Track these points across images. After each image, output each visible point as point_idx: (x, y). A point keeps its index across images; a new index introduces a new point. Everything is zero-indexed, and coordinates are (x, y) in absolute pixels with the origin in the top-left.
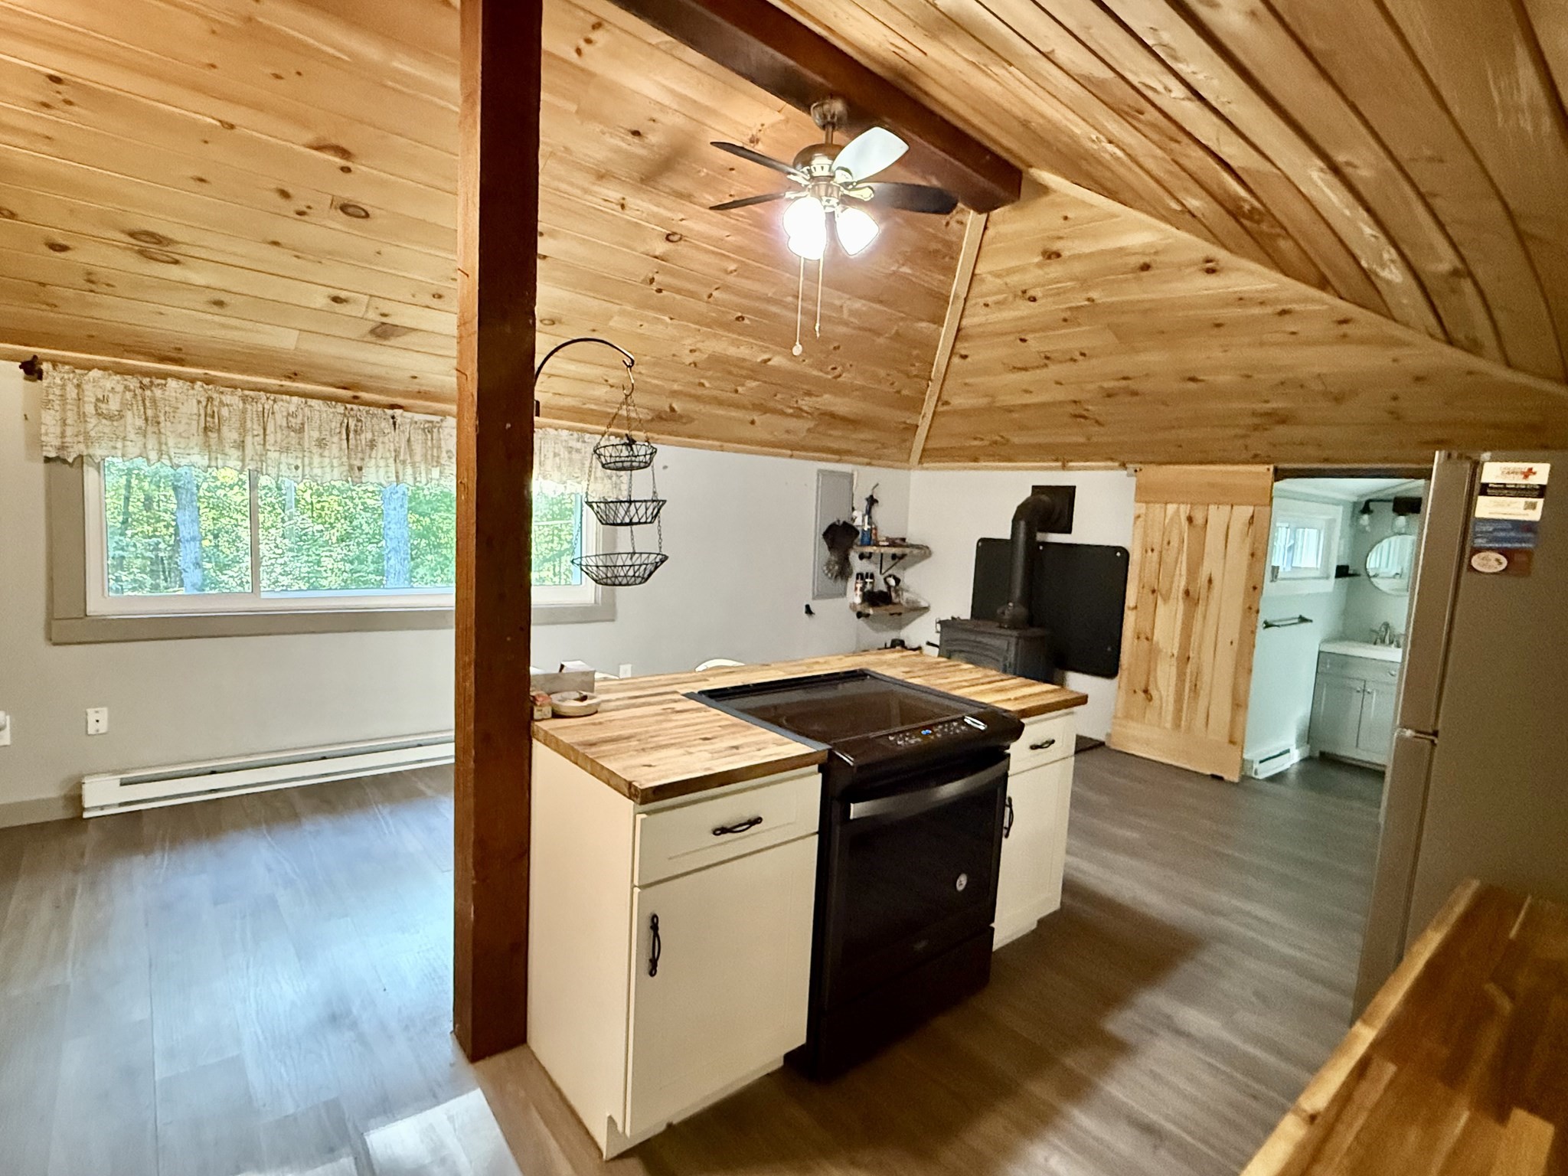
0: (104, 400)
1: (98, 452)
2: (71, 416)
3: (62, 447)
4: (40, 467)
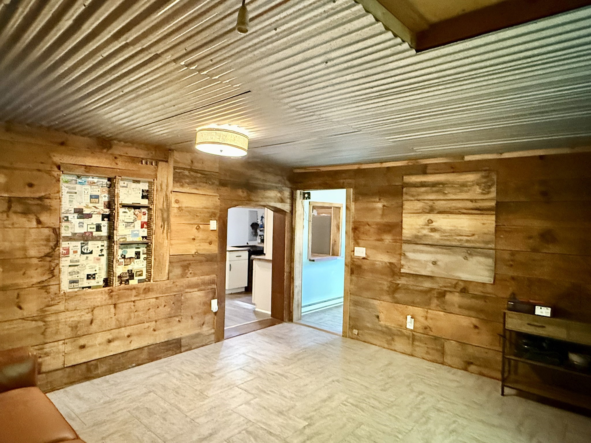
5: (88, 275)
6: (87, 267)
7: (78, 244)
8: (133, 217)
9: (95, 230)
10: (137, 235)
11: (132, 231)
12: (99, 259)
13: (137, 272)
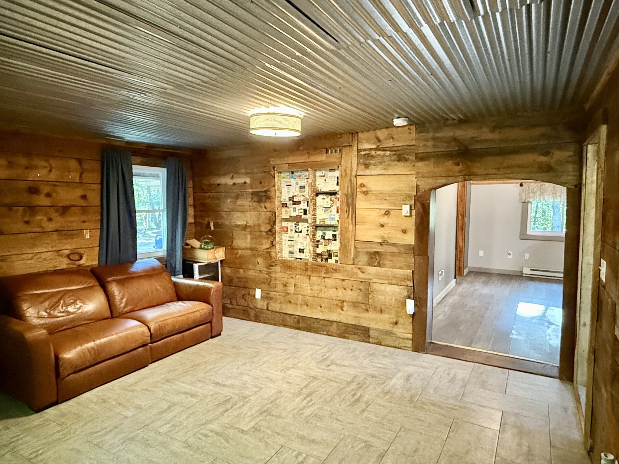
0: (533, 189)
1: (531, 200)
2: (527, 193)
3: (525, 200)
4: (521, 204)
5: (300, 249)
6: (299, 243)
7: (293, 224)
8: (330, 203)
9: (303, 214)
10: (333, 219)
11: (330, 216)
12: (306, 238)
13: (334, 253)
